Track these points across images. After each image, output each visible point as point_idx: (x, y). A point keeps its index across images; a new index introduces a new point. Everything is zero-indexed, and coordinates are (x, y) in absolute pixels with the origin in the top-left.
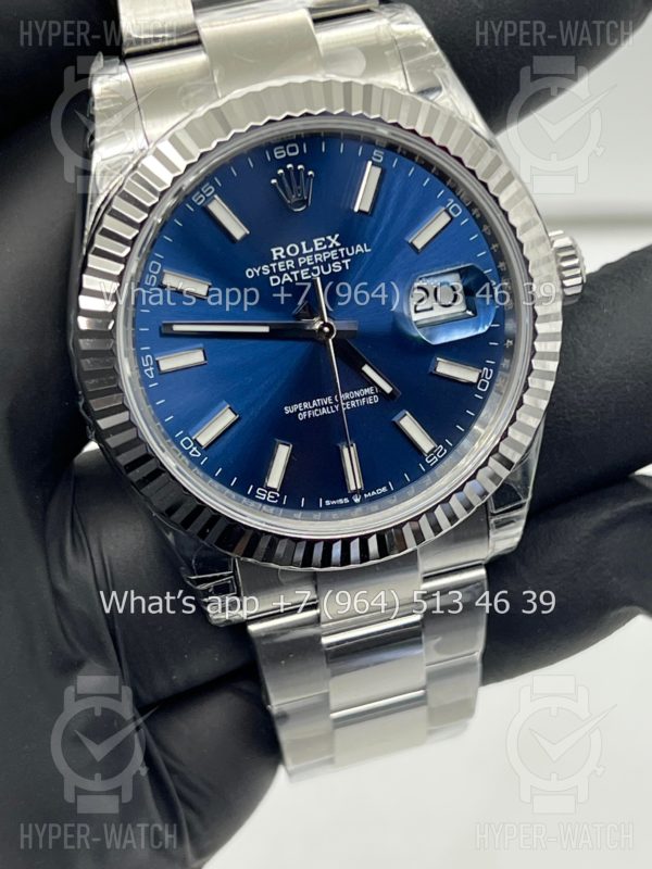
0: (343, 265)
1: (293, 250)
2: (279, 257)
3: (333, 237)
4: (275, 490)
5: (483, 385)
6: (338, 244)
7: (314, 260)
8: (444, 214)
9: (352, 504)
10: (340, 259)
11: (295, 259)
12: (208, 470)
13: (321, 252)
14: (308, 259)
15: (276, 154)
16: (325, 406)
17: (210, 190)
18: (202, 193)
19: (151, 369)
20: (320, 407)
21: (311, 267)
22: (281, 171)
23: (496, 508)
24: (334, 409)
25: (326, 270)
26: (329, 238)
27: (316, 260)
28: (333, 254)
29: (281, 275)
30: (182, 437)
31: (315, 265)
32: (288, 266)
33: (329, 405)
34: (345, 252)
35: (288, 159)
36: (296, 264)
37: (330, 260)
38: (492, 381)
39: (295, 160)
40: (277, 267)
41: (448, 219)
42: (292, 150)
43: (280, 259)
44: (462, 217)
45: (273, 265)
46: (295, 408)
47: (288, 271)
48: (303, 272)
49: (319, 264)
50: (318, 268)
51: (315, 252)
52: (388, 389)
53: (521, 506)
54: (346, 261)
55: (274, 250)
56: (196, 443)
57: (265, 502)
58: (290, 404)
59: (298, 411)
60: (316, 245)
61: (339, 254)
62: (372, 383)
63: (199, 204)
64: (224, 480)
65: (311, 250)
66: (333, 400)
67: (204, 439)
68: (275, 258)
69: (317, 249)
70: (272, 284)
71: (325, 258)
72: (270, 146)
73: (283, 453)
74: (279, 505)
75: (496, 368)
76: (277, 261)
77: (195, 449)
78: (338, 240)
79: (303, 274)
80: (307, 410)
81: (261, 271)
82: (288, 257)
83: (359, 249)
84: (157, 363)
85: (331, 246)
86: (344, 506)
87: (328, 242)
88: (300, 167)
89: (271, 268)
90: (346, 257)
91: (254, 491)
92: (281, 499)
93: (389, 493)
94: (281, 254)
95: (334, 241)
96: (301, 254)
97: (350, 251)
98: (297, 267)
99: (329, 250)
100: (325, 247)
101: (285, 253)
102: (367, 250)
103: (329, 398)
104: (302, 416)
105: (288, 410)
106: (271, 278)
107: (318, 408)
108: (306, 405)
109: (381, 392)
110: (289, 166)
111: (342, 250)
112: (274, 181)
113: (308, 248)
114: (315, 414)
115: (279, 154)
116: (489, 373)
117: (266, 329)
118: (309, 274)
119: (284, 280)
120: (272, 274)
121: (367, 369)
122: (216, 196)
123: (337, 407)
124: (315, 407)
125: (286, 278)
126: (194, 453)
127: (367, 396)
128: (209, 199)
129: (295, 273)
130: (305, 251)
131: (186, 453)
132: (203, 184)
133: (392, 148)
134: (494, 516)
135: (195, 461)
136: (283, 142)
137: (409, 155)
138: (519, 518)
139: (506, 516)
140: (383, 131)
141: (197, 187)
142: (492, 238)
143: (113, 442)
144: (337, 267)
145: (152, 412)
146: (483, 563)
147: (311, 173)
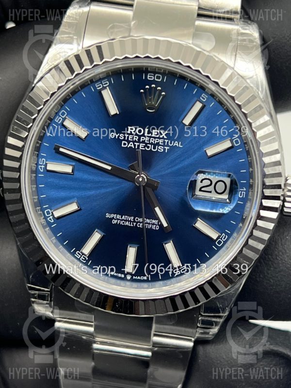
0: (165, 149)
1: (140, 131)
2: (131, 132)
3: (164, 132)
4: (86, 255)
5: (219, 243)
6: (165, 137)
7: (149, 141)
8: (229, 141)
9: (124, 279)
10: (164, 146)
11: (140, 137)
12: (54, 231)
13: (155, 138)
14: (147, 139)
15: (148, 76)
16: (128, 221)
17: (107, 83)
18: (102, 83)
19: (43, 167)
20: (126, 221)
21: (146, 144)
22: (147, 87)
23: (204, 312)
24: (133, 224)
25: (154, 148)
26: (162, 132)
27: (151, 141)
28: (161, 141)
29: (129, 142)
30: (46, 208)
31: (149, 144)
32: (134, 139)
33: (131, 221)
34: (168, 142)
35: (154, 82)
36: (139, 139)
37: (158, 144)
38: (225, 242)
39: (158, 84)
40: (128, 137)
41: (231, 145)
42: (158, 78)
43: (131, 134)
44: (239, 147)
45: (127, 135)
46: (112, 216)
47: (134, 142)
48: (142, 145)
49: (152, 144)
50: (150, 146)
51: (151, 137)
52: (165, 224)
53: (220, 317)
54: (167, 148)
55: (129, 128)
56: (53, 215)
57: (79, 259)
58: (111, 213)
59: (113, 218)
60: (154, 133)
61: (164, 142)
62: (158, 218)
63: (98, 89)
64: (61, 240)
65: (150, 135)
66: (134, 219)
67: (57, 214)
68: (129, 132)
69: (153, 135)
70: (123, 146)
71: (156, 142)
72: (145, 70)
73: (96, 237)
74: (86, 264)
75: (230, 236)
76: (129, 134)
77: (51, 217)
78: (165, 135)
79: (141, 146)
80: (118, 219)
81: (119, 136)
82: (136, 134)
83: (176, 144)
84: (46, 164)
85: (161, 137)
86: (120, 278)
87: (160, 134)
88: (159, 88)
89: (125, 137)
90: (168, 146)
91: (75, 251)
92: (88, 261)
93: (147, 281)
94: (132, 131)
95: (164, 135)
96: (143, 135)
97: (171, 143)
98: (139, 141)
99: (159, 138)
100: (158, 136)
101: (135, 131)
102: (180, 146)
103: (132, 218)
104: (114, 222)
105: (108, 215)
106: (123, 142)
107: (125, 220)
108: (119, 217)
109: (161, 225)
110: (153, 86)
111: (166, 141)
112: (142, 91)
113: (148, 133)
114: (122, 223)
115: (150, 77)
116: (225, 237)
117: (109, 168)
118: (144, 147)
119: (130, 145)
120: (124, 140)
121: (157, 210)
122: (108, 88)
123: (135, 224)
124: (123, 220)
125: (131, 145)
126: (50, 219)
127: (154, 224)
128: (104, 88)
129: (137, 144)
130: (146, 134)
131: (46, 218)
132: (104, 78)
133: (213, 95)
134: (202, 316)
135: (49, 224)
136: (154, 71)
137: (221, 103)
138: (217, 323)
139: (209, 319)
140: (213, 87)
141: (100, 80)
142: (251, 164)
143: (8, 197)
144: (161, 149)
145: (34, 189)
146: (193, 339)
147: (163, 93)
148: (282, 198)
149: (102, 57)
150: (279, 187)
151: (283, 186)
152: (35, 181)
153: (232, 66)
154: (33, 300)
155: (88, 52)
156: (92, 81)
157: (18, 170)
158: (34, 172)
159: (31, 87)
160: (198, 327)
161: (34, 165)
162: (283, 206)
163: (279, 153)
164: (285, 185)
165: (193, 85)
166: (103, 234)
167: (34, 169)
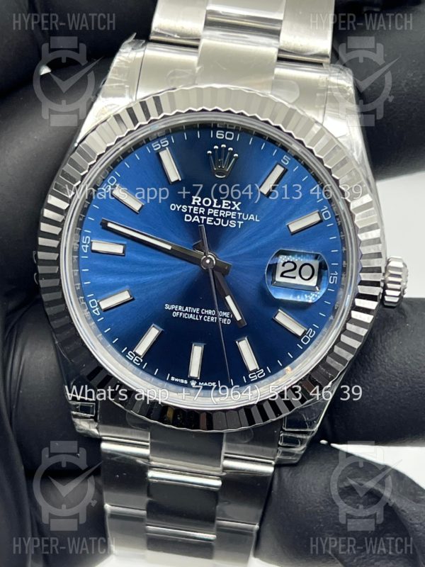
0: (237, 224)
1: (207, 202)
2: (196, 203)
3: (237, 203)
4: (140, 356)
5: (306, 340)
6: (238, 209)
7: (219, 214)
8: (317, 214)
10: (237, 220)
11: (207, 208)
12: (101, 327)
13: (226, 210)
14: (215, 212)
15: (217, 134)
16: (193, 313)
17: (166, 143)
18: (159, 143)
19: (87, 246)
20: (190, 313)
21: (215, 218)
22: (216, 147)
23: (287, 427)
24: (199, 318)
25: (225, 223)
26: (234, 203)
27: (221, 214)
28: (233, 214)
29: (193, 215)
30: (91, 298)
31: (219, 217)
32: (200, 211)
33: (196, 314)
34: (241, 216)
35: (224, 141)
36: (206, 212)
37: (229, 218)
38: (312, 340)
39: (229, 144)
40: (192, 209)
41: (319, 219)
42: (229, 136)
43: (196, 205)
44: (329, 221)
45: (190, 207)
46: (173, 307)
47: (199, 215)
48: (209, 220)
49: (222, 217)
50: (220, 220)
51: (220, 209)
52: (238, 318)
53: (306, 433)
54: (240, 223)
55: (194, 197)
56: (99, 306)
57: (131, 362)
58: (170, 304)
59: (174, 310)
60: (224, 204)
61: (237, 215)
62: (230, 311)
63: (155, 149)
64: (109, 337)
65: (219, 206)
66: (200, 311)
67: (105, 305)
68: (193, 203)
69: (223, 207)
70: (186, 220)
71: (227, 215)
72: (214, 127)
73: (153, 333)
74: (140, 367)
75: (318, 331)
76: (194, 206)
77: (97, 309)
78: (239, 206)
80: (180, 311)
81: (181, 208)
82: (202, 206)
83: (252, 217)
84: (91, 243)
85: (233, 209)
87: (232, 205)
88: (231, 149)
89: (188, 209)
90: (241, 220)
91: (127, 351)
92: (142, 364)
94: (198, 202)
95: (236, 206)
96: (211, 207)
97: (245, 217)
98: (206, 214)
99: (230, 210)
100: (229, 208)
101: (201, 202)
102: (257, 220)
103: (198, 309)
104: (175, 314)
105: (167, 307)
106: (186, 215)
107: (188, 313)
108: (180, 308)
109: (233, 319)
110: (223, 146)
111: (240, 214)
112: (210, 152)
113: (217, 205)
114: (184, 316)
115: (219, 135)
116: (313, 333)
117: (169, 247)
118: (213, 222)
119: (194, 220)
120: (187, 212)
121: (228, 299)
122: (167, 148)
123: (201, 317)
124: (186, 312)
125: (196, 219)
126: (96, 312)
127: (224, 317)
128: (163, 149)
129: (203, 218)
130: (215, 206)
131: (90, 310)
132: (162, 137)
133: (297, 157)
134: (284, 431)
135: (95, 317)
136: (225, 127)
137: (306, 166)
138: (302, 441)
139: (293, 435)
140: (296, 148)
141: (158, 138)
142: (343, 242)
143: (43, 283)
144: (233, 224)
145: (76, 274)
146: (273, 463)
147: (236, 155)
148: (382, 284)
149: (160, 110)
150: (378, 270)
151: (383, 270)
152: (78, 264)
153: (320, 121)
154: (74, 413)
155: (143, 105)
156: (147, 140)
157: (57, 250)
158: (77, 252)
159: (73, 148)
160: (279, 446)
161: (76, 244)
162: (384, 294)
163: (378, 228)
164: (386, 268)
165: (272, 145)
166: (161, 330)
167: (76, 249)
